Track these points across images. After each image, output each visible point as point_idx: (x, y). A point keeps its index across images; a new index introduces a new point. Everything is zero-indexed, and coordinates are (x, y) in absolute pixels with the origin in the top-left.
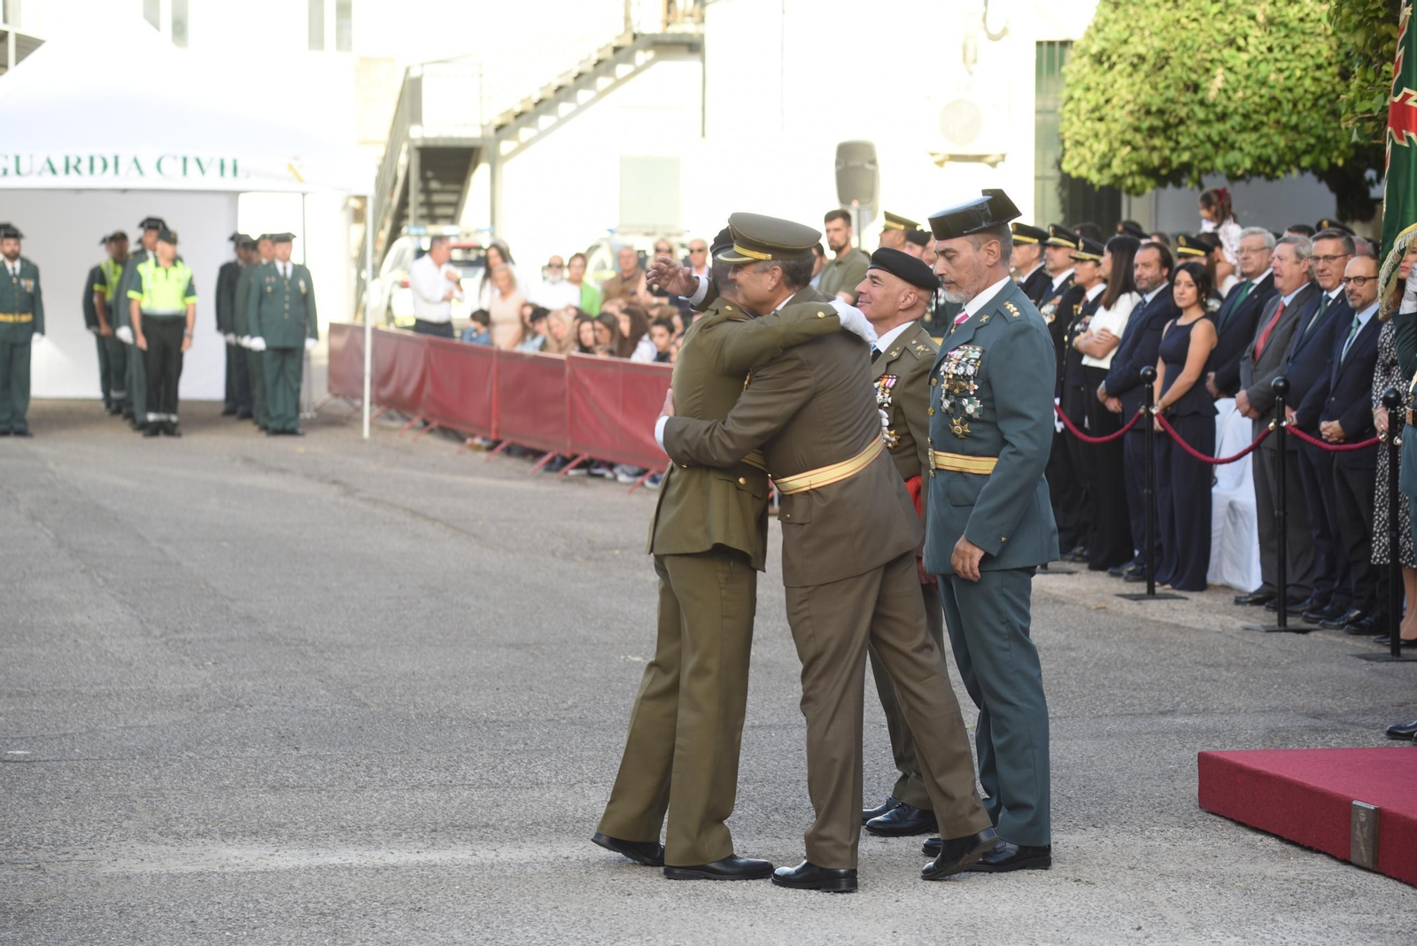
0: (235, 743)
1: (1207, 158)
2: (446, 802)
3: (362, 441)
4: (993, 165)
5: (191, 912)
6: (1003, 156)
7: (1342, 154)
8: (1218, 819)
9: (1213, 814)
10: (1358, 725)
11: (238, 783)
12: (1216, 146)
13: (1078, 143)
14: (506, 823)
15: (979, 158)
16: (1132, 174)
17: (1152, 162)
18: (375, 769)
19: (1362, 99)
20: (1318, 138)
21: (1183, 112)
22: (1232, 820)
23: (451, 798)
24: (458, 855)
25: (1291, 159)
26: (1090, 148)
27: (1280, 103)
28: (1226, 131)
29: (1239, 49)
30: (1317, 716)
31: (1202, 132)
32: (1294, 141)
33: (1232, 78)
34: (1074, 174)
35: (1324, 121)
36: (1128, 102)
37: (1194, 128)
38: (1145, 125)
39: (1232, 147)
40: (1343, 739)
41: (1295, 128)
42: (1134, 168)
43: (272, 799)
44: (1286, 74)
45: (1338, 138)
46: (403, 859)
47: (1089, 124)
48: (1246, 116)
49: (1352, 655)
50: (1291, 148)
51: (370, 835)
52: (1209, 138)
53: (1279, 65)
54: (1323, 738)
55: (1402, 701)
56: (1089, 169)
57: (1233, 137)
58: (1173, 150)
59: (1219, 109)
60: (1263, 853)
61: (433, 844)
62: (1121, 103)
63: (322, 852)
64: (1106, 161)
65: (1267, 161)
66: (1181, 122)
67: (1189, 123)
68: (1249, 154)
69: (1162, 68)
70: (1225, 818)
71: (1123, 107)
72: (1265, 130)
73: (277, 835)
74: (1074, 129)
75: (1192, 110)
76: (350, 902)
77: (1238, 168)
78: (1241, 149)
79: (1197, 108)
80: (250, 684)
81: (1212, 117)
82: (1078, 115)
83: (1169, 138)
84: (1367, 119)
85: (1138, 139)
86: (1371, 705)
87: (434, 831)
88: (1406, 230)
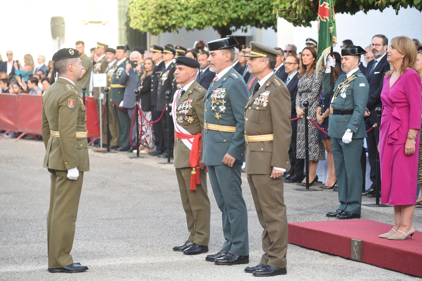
1: (181, 23)
4: (104, 25)
6: (108, 22)
7: (226, 21)
8: (294, 246)
9: (291, 244)
10: (313, 212)
12: (184, 18)
13: (135, 18)
15: (99, 22)
16: (155, 28)
17: (162, 24)
20: (218, 16)
21: (173, 7)
22: (299, 246)
25: (210, 22)
26: (140, 19)
27: (205, 4)
28: (187, 13)
30: (299, 210)
31: (179, 14)
32: (210, 17)
34: (134, 28)
35: (220, 10)
36: (154, 4)
37: (177, 12)
38: (160, 11)
39: (190, 19)
40: (313, 217)
41: (211, 13)
42: (156, 26)
45: (225, 16)
46: (32, 268)
47: (139, 11)
48: (194, 9)
49: (293, 189)
50: (210, 19)
51: (15, 261)
52: (182, 16)
54: (306, 217)
55: (322, 204)
56: (140, 26)
57: (190, 15)
58: (170, 20)
59: (185, 6)
60: (318, 256)
62: (152, 4)
64: (146, 23)
65: (202, 24)
66: (172, 10)
67: (175, 11)
68: (195, 21)
70: (296, 245)
71: (152, 5)
72: (200, 13)
74: (134, 13)
75: (176, 6)
77: (192, 26)
78: (193, 20)
79: (178, 6)
81: (183, 9)
82: (135, 8)
83: (168, 16)
84: (283, 11)
85: (158, 16)
86: (312, 206)
87: (35, 258)
88: (326, 50)
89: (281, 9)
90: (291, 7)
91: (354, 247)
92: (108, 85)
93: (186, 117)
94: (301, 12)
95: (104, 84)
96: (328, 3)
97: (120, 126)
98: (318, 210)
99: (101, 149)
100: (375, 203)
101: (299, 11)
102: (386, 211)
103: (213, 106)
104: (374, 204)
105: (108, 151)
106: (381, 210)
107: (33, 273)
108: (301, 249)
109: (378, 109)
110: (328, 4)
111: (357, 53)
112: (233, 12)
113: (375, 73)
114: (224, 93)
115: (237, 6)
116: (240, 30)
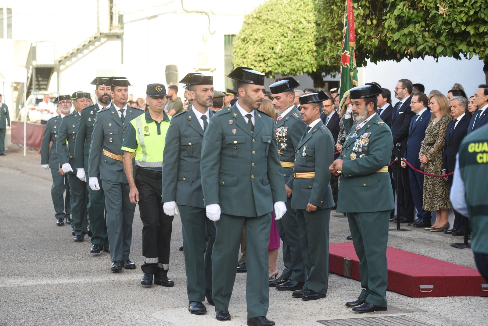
0: (6, 248)
1: (276, 69)
2: (73, 265)
3: (24, 157)
4: (212, 71)
5: (4, 299)
6: (215, 69)
7: (316, 68)
11: (9, 260)
12: (279, 65)
14: (93, 271)
15: (208, 70)
18: (50, 255)
19: (330, 52)
20: (309, 63)
21: (269, 56)
23: (75, 264)
24: (79, 280)
27: (297, 53)
28: (282, 61)
29: (285, 37)
31: (275, 61)
32: (301, 64)
33: (283, 45)
35: (310, 58)
36: (253, 53)
37: (272, 60)
38: (258, 59)
39: (284, 66)
41: (302, 60)
43: (20, 265)
44: (299, 44)
46: (64, 282)
47: (241, 59)
48: (288, 57)
50: (301, 66)
51: (53, 275)
52: (277, 63)
53: (297, 42)
57: (284, 63)
58: (266, 67)
59: (280, 55)
61: (72, 277)
62: (251, 53)
63: (39, 280)
65: (294, 70)
66: (269, 59)
68: (289, 68)
69: (263, 42)
71: (251, 54)
72: (293, 61)
73: (25, 275)
74: (237, 61)
75: (272, 55)
76: (51, 295)
77: (286, 72)
78: (286, 67)
80: (6, 231)
81: (278, 57)
82: (238, 57)
83: (265, 63)
84: (333, 58)
85: (256, 64)
86: (340, 230)
87: (72, 273)
88: (346, 92)
89: (330, 56)
90: (337, 55)
91: (345, 265)
98: (343, 234)
102: (402, 235)
104: (396, 229)
106: (399, 234)
107: (60, 286)
109: (399, 144)
110: (348, 52)
113: (400, 113)
114: (286, 132)
116: (330, 76)
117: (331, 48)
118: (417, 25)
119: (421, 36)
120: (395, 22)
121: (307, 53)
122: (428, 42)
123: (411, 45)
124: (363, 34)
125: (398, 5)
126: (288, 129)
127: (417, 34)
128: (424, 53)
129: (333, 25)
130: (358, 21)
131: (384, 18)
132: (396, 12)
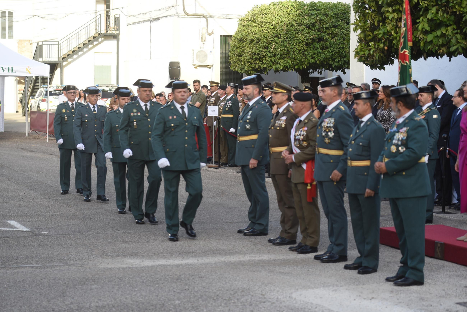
1: (271, 66)
4: (210, 68)
6: (213, 65)
7: (306, 65)
11: (113, 241)
12: (273, 63)
13: (235, 62)
15: (206, 66)
16: (250, 70)
17: (256, 67)
18: (146, 236)
20: (300, 61)
21: (264, 54)
25: (292, 67)
26: (238, 63)
27: (290, 52)
28: (276, 59)
29: (279, 38)
31: (269, 59)
32: (294, 62)
33: (277, 45)
34: (234, 70)
35: (301, 57)
36: (249, 51)
37: (267, 58)
38: (254, 57)
39: (277, 63)
41: (294, 58)
43: (126, 245)
44: (291, 44)
45: (305, 61)
47: (237, 57)
48: (281, 55)
50: (293, 64)
51: (164, 256)
52: (271, 61)
53: (289, 42)
56: (238, 69)
57: (277, 61)
58: (261, 64)
59: (274, 53)
64: (243, 67)
65: (287, 67)
66: (264, 57)
68: (282, 65)
69: (258, 42)
71: (248, 53)
72: (286, 59)
73: (138, 256)
74: (234, 59)
75: (267, 54)
76: (180, 275)
77: (279, 69)
78: (280, 64)
79: (268, 53)
81: (272, 55)
82: (235, 55)
83: (260, 61)
84: (362, 57)
85: (252, 61)
87: (180, 254)
89: (361, 55)
90: (369, 54)
91: (437, 247)
92: (220, 115)
93: (302, 142)
94: (377, 58)
95: (216, 114)
96: (408, 50)
97: (228, 147)
99: (214, 165)
100: (441, 210)
101: (375, 57)
102: (451, 218)
103: (324, 132)
104: (441, 212)
105: (219, 167)
106: (447, 217)
108: (391, 249)
111: (431, 91)
112: (311, 59)
113: (438, 107)
115: (315, 54)
116: (317, 72)
117: (362, 48)
118: (449, 28)
119: (454, 38)
120: (427, 25)
121: (299, 52)
122: (461, 43)
123: (443, 45)
124: (395, 35)
125: (431, 9)
126: (335, 120)
127: (450, 36)
128: (457, 53)
129: (366, 27)
130: (392, 23)
131: (418, 21)
132: (429, 16)
